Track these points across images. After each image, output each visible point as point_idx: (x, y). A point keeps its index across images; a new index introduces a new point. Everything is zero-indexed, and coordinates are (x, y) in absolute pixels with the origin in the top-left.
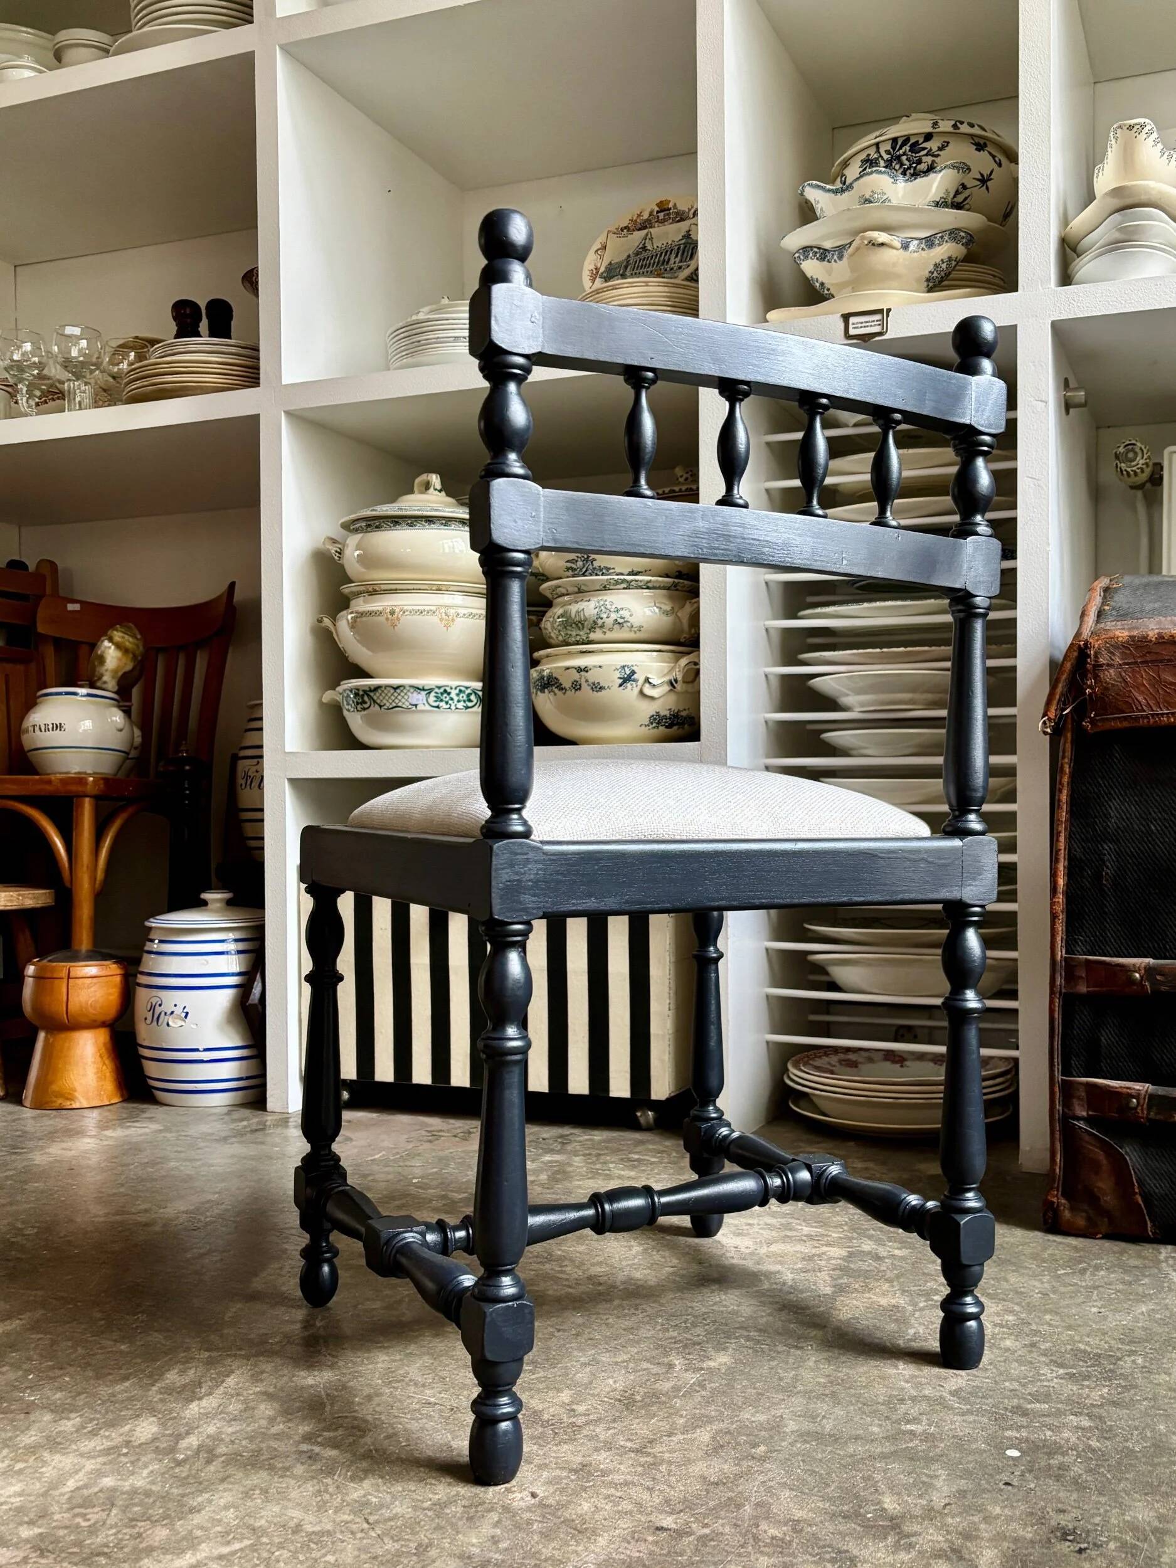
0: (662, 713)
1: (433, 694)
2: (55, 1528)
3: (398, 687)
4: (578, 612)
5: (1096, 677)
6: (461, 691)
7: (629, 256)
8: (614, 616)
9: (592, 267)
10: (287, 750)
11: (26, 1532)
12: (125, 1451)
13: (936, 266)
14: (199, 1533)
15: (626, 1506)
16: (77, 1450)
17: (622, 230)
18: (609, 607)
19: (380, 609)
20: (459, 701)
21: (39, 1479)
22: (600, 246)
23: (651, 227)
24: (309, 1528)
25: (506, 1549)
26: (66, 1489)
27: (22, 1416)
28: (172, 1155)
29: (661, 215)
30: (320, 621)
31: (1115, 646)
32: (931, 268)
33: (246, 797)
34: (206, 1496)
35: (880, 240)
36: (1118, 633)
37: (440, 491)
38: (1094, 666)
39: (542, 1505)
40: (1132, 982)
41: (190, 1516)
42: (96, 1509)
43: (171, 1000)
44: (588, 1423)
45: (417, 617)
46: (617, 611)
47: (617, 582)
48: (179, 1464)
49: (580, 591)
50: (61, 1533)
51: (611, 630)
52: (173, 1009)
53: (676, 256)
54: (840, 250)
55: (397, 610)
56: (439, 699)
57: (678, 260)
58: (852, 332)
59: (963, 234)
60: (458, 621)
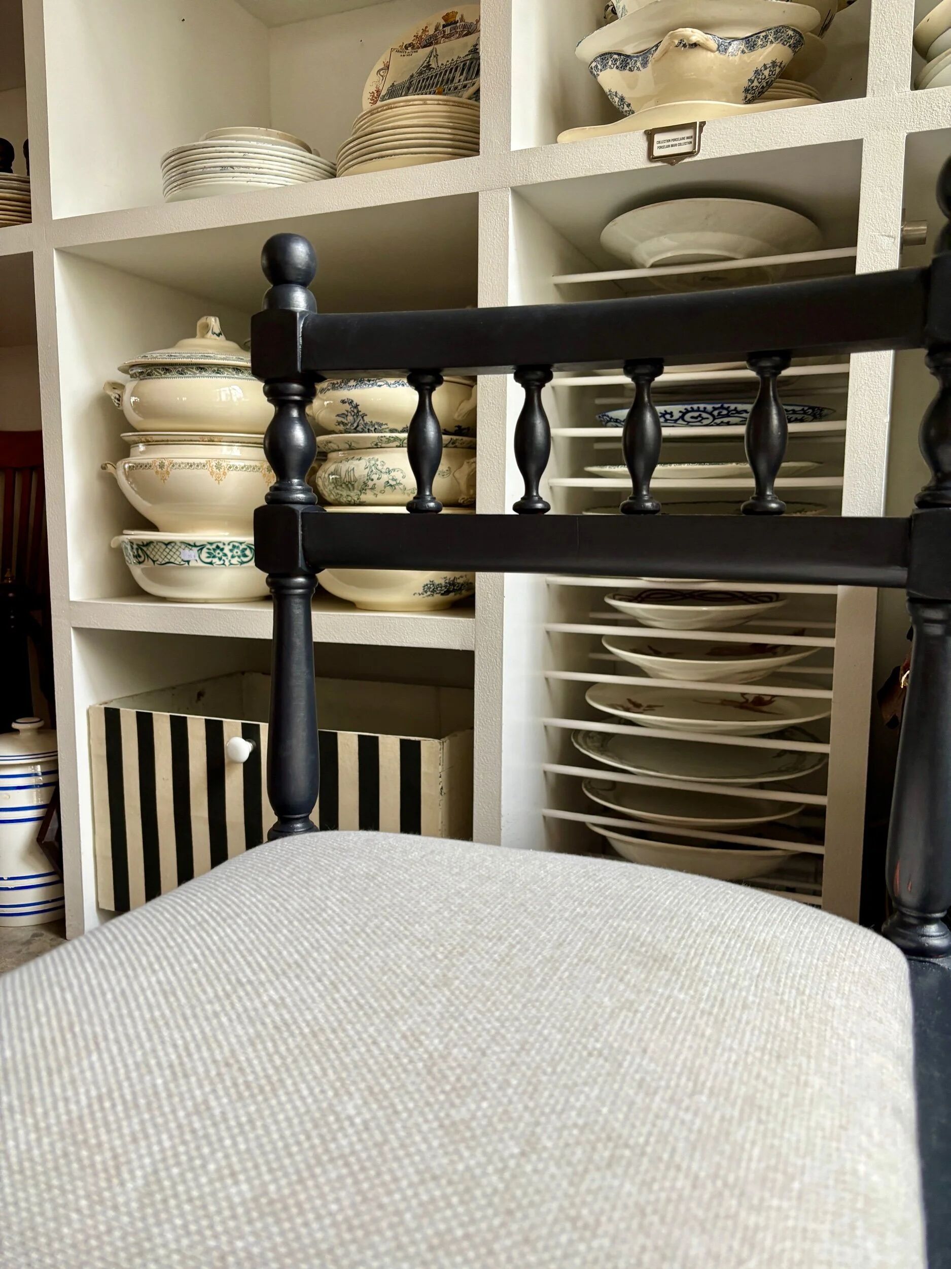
0: (437, 582)
1: (205, 550)
3: (170, 543)
4: (348, 471)
6: (234, 547)
7: (412, 76)
8: (385, 478)
9: (373, 89)
10: (71, 599)
13: (757, 72)
17: (406, 48)
18: (380, 467)
19: (150, 461)
20: (233, 557)
22: (382, 66)
23: (437, 43)
29: (448, 30)
30: (104, 467)
32: (751, 75)
35: (694, 39)
37: (218, 335)
45: (187, 472)
46: (389, 472)
47: (389, 440)
49: (351, 448)
51: (382, 492)
53: (462, 74)
54: (645, 55)
55: (166, 463)
56: (211, 555)
57: (463, 77)
58: (657, 152)
59: (791, 33)
60: (232, 474)
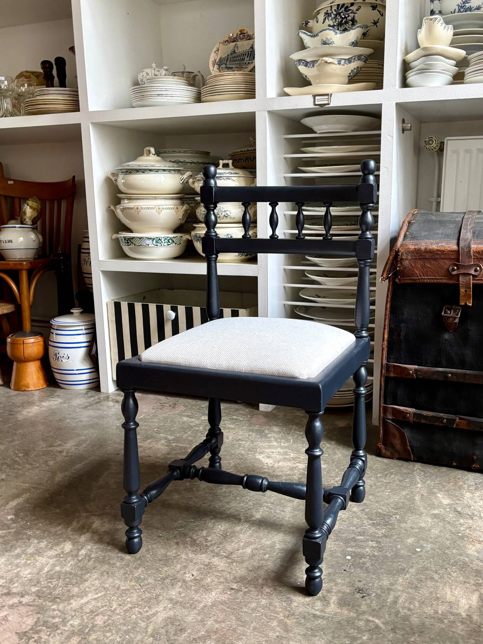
1: (155, 240)
2: (42, 587)
3: (141, 238)
5: (401, 263)
6: (165, 239)
7: (228, 55)
8: (224, 214)
9: (213, 59)
10: (100, 259)
11: (34, 589)
12: (62, 556)
13: (352, 71)
14: (87, 589)
15: (222, 580)
16: (46, 555)
17: (225, 42)
18: (222, 210)
19: (133, 206)
20: (165, 243)
21: (36, 567)
22: (216, 49)
23: (237, 41)
24: (122, 588)
25: (184, 597)
26: (44, 572)
27: (27, 541)
28: (68, 416)
29: (241, 36)
30: (109, 207)
31: (409, 252)
32: (350, 72)
33: (85, 268)
34: (89, 575)
35: (329, 61)
36: (410, 247)
37: (154, 155)
38: (401, 259)
39: (195, 580)
40: (409, 374)
41: (85, 583)
42: (55, 580)
43: (62, 352)
44: (211, 545)
45: (147, 211)
46: (225, 211)
48: (80, 561)
50: (45, 589)
51: (223, 219)
52: (63, 355)
53: (247, 57)
54: (314, 62)
55: (139, 208)
56: (157, 242)
57: (248, 59)
58: (317, 103)
59: (363, 57)
60: (164, 211)
